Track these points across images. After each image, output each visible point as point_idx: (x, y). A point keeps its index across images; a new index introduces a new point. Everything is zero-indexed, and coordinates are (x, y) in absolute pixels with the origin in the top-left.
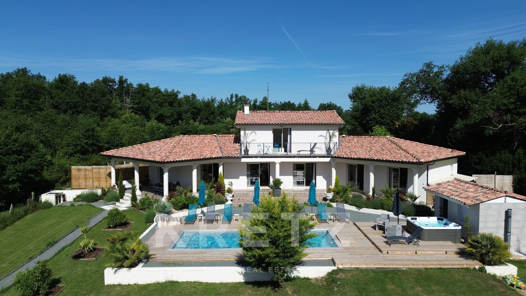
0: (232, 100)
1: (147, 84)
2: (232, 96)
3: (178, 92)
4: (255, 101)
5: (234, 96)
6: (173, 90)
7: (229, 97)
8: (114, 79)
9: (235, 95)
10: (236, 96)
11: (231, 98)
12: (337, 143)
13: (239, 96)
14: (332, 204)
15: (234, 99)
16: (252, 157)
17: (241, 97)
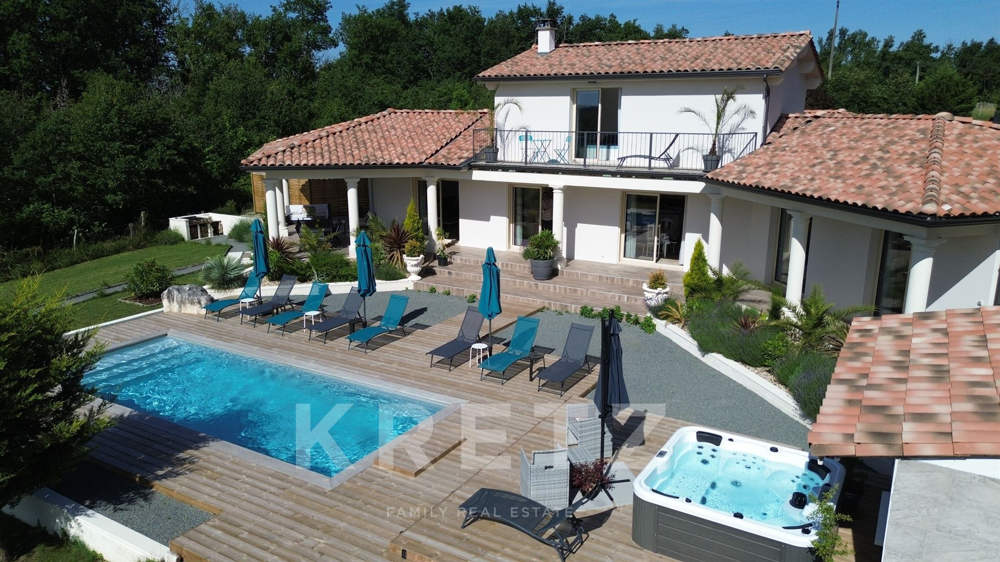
0: (830, 45)
1: (612, 15)
2: (831, 34)
3: (683, 29)
4: (888, 43)
5: (837, 32)
6: (674, 26)
7: (825, 36)
8: (540, 9)
9: (840, 30)
10: (843, 32)
11: (828, 39)
12: (756, 133)
13: (850, 33)
14: (656, 321)
15: (836, 42)
16: (506, 169)
17: (854, 36)
